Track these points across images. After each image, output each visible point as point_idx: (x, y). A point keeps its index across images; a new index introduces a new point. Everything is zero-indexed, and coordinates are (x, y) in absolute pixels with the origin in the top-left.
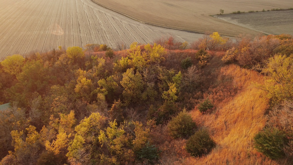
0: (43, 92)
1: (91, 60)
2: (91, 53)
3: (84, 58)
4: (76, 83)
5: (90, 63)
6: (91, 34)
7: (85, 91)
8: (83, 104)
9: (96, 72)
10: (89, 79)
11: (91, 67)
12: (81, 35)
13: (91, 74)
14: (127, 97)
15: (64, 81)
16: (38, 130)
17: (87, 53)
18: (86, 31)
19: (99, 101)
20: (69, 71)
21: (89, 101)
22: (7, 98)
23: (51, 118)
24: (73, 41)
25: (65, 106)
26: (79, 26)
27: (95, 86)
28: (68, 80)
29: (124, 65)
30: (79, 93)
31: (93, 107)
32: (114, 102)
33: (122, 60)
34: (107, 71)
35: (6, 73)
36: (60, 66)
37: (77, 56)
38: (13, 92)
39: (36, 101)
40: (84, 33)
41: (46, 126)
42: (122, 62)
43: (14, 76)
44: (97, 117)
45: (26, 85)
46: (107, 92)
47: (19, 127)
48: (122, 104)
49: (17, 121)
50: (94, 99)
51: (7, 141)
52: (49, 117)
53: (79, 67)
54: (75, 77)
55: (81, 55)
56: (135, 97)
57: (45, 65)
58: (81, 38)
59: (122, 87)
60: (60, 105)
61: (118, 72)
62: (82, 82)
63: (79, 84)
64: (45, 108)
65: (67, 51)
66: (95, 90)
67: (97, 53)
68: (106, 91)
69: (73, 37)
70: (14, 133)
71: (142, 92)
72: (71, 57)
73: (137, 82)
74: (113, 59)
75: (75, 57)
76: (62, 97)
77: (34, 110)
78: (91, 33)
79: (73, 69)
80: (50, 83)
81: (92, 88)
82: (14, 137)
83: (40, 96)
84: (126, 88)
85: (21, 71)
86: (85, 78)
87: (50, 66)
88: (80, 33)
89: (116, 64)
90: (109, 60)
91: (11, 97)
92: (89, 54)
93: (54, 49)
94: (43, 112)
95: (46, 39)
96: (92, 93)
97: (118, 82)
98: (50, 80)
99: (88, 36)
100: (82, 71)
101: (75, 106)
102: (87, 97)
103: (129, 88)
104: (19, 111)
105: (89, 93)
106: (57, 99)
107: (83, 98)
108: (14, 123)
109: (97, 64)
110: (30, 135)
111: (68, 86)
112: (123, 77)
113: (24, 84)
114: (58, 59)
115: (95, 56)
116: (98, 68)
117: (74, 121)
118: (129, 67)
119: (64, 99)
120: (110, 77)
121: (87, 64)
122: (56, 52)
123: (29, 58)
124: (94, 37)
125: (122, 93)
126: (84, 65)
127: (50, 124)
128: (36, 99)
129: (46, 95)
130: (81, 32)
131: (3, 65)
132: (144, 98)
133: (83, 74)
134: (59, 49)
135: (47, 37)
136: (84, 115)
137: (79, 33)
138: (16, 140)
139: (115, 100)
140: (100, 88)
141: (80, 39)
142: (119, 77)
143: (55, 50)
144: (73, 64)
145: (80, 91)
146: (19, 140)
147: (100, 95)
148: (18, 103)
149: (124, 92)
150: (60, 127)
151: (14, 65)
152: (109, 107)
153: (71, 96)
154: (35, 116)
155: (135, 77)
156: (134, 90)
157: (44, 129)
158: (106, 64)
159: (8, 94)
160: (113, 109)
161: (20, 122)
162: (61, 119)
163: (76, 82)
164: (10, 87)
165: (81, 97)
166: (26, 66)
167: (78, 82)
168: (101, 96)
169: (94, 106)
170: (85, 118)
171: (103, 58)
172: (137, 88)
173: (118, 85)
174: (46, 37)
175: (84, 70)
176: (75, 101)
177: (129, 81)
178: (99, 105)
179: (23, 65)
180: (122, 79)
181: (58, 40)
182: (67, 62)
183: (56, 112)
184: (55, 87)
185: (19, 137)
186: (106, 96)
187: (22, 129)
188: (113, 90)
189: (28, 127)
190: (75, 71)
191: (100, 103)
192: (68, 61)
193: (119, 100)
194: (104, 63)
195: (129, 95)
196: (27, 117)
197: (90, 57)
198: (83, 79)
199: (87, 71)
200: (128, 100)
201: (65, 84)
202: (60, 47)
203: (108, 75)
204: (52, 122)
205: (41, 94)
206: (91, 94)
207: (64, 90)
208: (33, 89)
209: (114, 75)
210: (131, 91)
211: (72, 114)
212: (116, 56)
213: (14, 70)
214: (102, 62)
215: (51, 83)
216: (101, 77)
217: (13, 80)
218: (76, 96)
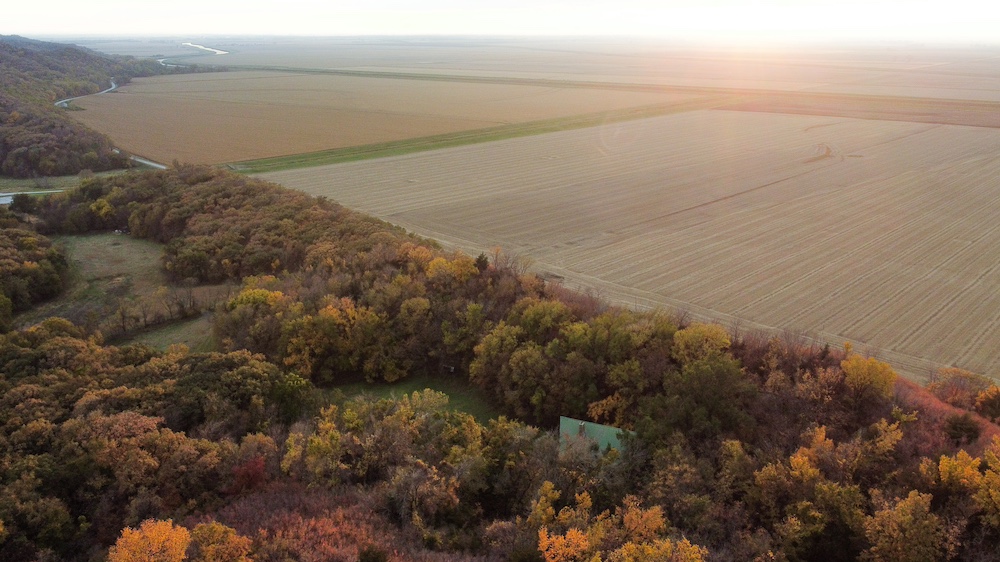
122: (828, 355)
131: (678, 341)
143: (831, 349)
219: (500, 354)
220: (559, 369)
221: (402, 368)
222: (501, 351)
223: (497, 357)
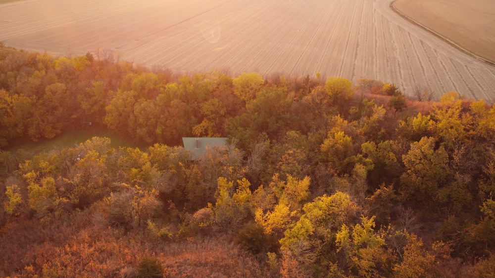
0: (274, 135)
1: (361, 106)
2: (364, 94)
3: (350, 99)
4: (326, 137)
5: (358, 109)
6: (373, 63)
7: (337, 153)
8: (327, 172)
9: (365, 128)
10: (349, 136)
11: (357, 117)
12: (356, 62)
13: (355, 128)
14: (406, 186)
15: (309, 129)
16: (253, 188)
17: (359, 93)
18: (366, 57)
19: (354, 176)
20: (320, 114)
21: (338, 172)
22: (227, 130)
23: (274, 178)
24: (341, 70)
25: (300, 167)
26: (357, 47)
27: (355, 150)
28: (315, 127)
29: (419, 130)
30: (326, 153)
31: (342, 183)
32: (381, 187)
33: (417, 118)
34: (383, 131)
35: (235, 96)
36: (310, 104)
37: (340, 95)
38: (236, 124)
39: (261, 146)
40: (362, 60)
41: (264, 187)
42: (417, 121)
43: (244, 102)
44: (344, 200)
45: (256, 119)
46: (373, 166)
47: (230, 175)
48: (393, 196)
49: (229, 166)
50: (347, 170)
51: (210, 189)
52: (272, 175)
53: (338, 112)
54: (328, 126)
55: (347, 94)
56: (423, 191)
57: (288, 97)
58: (355, 67)
59: (404, 166)
60: (293, 163)
61: (403, 137)
62: (336, 138)
63: (331, 138)
64: (271, 160)
65: (326, 83)
66: (354, 157)
67: (375, 96)
68: (371, 164)
69: (343, 63)
70: (221, 181)
71: (441, 186)
72: (330, 93)
73: (435, 165)
74: (400, 113)
75: (336, 95)
76: (299, 151)
77: (255, 158)
78: (374, 60)
79: (328, 113)
80: (287, 125)
81: (349, 152)
82: (221, 186)
83: (269, 141)
84: (409, 169)
85: (254, 97)
86: (343, 132)
87: (295, 100)
88: (356, 58)
89: (403, 123)
90: (393, 113)
91: (231, 131)
92: (360, 95)
93: (308, 76)
94: (266, 165)
95: (301, 58)
96: (347, 159)
97: (399, 154)
98: (289, 122)
99: (367, 66)
100: (342, 120)
101: (314, 171)
102: (337, 163)
103: (417, 172)
104: (236, 154)
105: (342, 159)
106: (291, 152)
107: (330, 163)
108: (225, 168)
109: (369, 115)
110: (240, 191)
111: (312, 137)
112: (410, 149)
113: (253, 117)
114: (310, 92)
115: (369, 101)
116: (370, 121)
117: (306, 194)
118: (427, 133)
119: (302, 156)
120: (386, 142)
121: (353, 110)
122: (309, 81)
123: (270, 81)
124: (377, 70)
125: (400, 176)
126: (347, 111)
127: (270, 185)
128: (261, 144)
129: (278, 142)
130: (358, 57)
131: (235, 85)
132: (440, 198)
133: (342, 126)
134: (316, 77)
135: (303, 56)
136: (323, 190)
137: (354, 58)
138: (221, 192)
139: (384, 184)
140: (364, 156)
141: (352, 67)
142: (402, 147)
143: (310, 77)
144: (330, 106)
145: (328, 151)
146: (225, 193)
147: (360, 168)
148: (238, 141)
149: (404, 175)
150: (284, 196)
151: (248, 87)
152: (370, 192)
153: (312, 154)
154: (254, 167)
155: (435, 155)
156: (425, 178)
157: (260, 190)
158: (385, 118)
159: (229, 125)
160: (375, 198)
161: (232, 169)
162: (289, 184)
163: (327, 135)
164: (234, 116)
165: (328, 161)
166: (263, 91)
167: (329, 135)
168: (361, 170)
169: (344, 181)
170: (324, 195)
171: (384, 107)
172: (433, 176)
173: (395, 160)
174: (301, 56)
175: (345, 119)
176: (317, 164)
177: (419, 158)
178: (353, 182)
179: (259, 89)
180: (407, 151)
181: (318, 64)
182: (321, 100)
183: (284, 172)
184: (292, 133)
185: (226, 188)
186: (369, 172)
187: (233, 179)
188: (384, 165)
189: (240, 179)
190: (330, 116)
191: (356, 181)
192: (325, 98)
193: (391, 187)
194: (382, 116)
195: (412, 184)
196: (244, 164)
197: (362, 100)
198: (339, 133)
199: (350, 122)
200: (408, 191)
201: (309, 134)
202: (318, 75)
203: (384, 138)
204: (274, 184)
205: (271, 138)
206: (345, 161)
207: (305, 142)
208: (263, 127)
209: (394, 140)
210: (417, 177)
211: (306, 181)
212: (407, 109)
213: (246, 93)
214: (379, 112)
215: (289, 126)
216: (370, 137)
217: (241, 108)
218: (320, 157)
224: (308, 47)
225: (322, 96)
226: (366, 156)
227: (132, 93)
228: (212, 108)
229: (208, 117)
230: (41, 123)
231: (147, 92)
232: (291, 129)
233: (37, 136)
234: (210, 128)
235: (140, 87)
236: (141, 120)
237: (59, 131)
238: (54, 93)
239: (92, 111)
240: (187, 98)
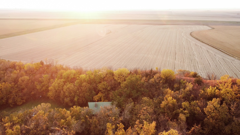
0: (136, 100)
1: (180, 83)
2: (181, 77)
3: (174, 80)
4: (163, 100)
5: (178, 85)
6: (184, 62)
7: (169, 108)
8: (165, 119)
9: (183, 95)
10: (175, 99)
11: (178, 89)
12: (176, 61)
13: (177, 95)
14: (208, 125)
15: (154, 96)
16: (126, 129)
17: (178, 77)
18: (180, 59)
19: (179, 121)
20: (159, 88)
21: (170, 118)
22: (111, 98)
23: (136, 122)
24: (168, 66)
25: (150, 116)
26: (176, 55)
27: (178, 106)
28: (157, 95)
29: (211, 94)
30: (164, 108)
31: (173, 124)
32: (194, 126)
33: (209, 88)
34: (192, 96)
35: (115, 80)
36: (154, 83)
37: (168, 78)
38: (116, 95)
39: (130, 106)
40: (179, 61)
41: (131, 128)
42: (209, 90)
43: (120, 83)
44: (175, 134)
45: (126, 91)
46: (189, 114)
47: (113, 122)
48: (201, 131)
49: (113, 117)
50: (175, 117)
51: (103, 129)
52: (135, 121)
53: (168, 87)
54: (163, 94)
55: (172, 77)
56: (217, 128)
57: (142, 80)
58: (175, 64)
59: (205, 114)
60: (146, 114)
61: (203, 98)
62: (168, 100)
63: (166, 101)
64: (134, 113)
65: (161, 72)
66: (178, 110)
67: (186, 78)
68: (188, 114)
69: (169, 63)
70: (109, 125)
71: (226, 124)
72: (164, 77)
73: (222, 113)
74: (200, 87)
75: (167, 78)
76: (149, 108)
77: (126, 112)
78: (185, 61)
79: (163, 88)
80: (142, 94)
81: (176, 108)
82: (108, 128)
83: (133, 103)
84: (208, 116)
85: (125, 80)
86: (172, 97)
87: (146, 81)
88: (175, 60)
89: (203, 91)
90: (197, 86)
91: (113, 98)
92: (179, 78)
93: (152, 69)
94: (132, 116)
95: (148, 61)
96: (175, 111)
97: (202, 108)
98: (143, 92)
99: (181, 64)
100: (170, 91)
101: (158, 118)
102: (170, 114)
103: (212, 117)
104: (116, 110)
105: (172, 112)
106: (145, 108)
107: (166, 114)
108: (110, 118)
109: (185, 88)
110: (119, 130)
111: (156, 100)
112: (207, 105)
113: (124, 90)
114: (153, 77)
115: (184, 80)
116: (185, 91)
117: (154, 131)
118: (216, 96)
119: (151, 110)
120: (195, 101)
121: (176, 86)
122: (153, 71)
123: (132, 72)
124: (187, 65)
125: (204, 120)
126: (173, 86)
127: (135, 127)
128: (130, 104)
129: (138, 103)
130: (176, 59)
131: (115, 74)
132: (227, 131)
133: (171, 94)
134: (156, 70)
135: (148, 59)
136: (163, 128)
137: (174, 60)
138: (109, 131)
139: (195, 124)
140: (183, 110)
141: (174, 65)
142: (203, 104)
143: (153, 70)
144: (164, 84)
145: (165, 107)
146: (111, 132)
147: (182, 116)
148: (117, 103)
149: (206, 119)
150: (142, 132)
151: (121, 75)
152: (188, 129)
153: (156, 109)
154: (126, 117)
155: (221, 107)
156: (217, 121)
157: (129, 130)
158: (193, 89)
159: (112, 95)
160: (192, 132)
161: (114, 118)
162: (144, 125)
163: (163, 99)
164: (115, 90)
165: (165, 113)
166: (129, 77)
167: (164, 99)
168: (182, 117)
169: (174, 124)
170: (164, 131)
171: (192, 84)
172: (221, 119)
173: (200, 111)
174: (148, 60)
175: (172, 90)
176: (159, 114)
177: (213, 110)
178: (179, 124)
179: (127, 76)
180: (206, 106)
181: (156, 64)
182: (159, 81)
183: (142, 119)
184: (145, 99)
185: (111, 129)
186: (187, 118)
187: (115, 124)
188: (195, 114)
189: (119, 124)
190: (164, 89)
191: (180, 123)
192: (161, 80)
193: (200, 125)
194: (191, 88)
195: (211, 124)
196: (120, 116)
197: (180, 80)
198: (170, 97)
199: (175, 92)
200: (209, 128)
201: (154, 98)
202: (157, 68)
203: (193, 99)
204: (137, 126)
205: (134, 101)
206: (174, 112)
207: (152, 103)
208: (129, 96)
209: (199, 100)
210: (213, 120)
211: (154, 124)
212: (204, 84)
213: (120, 79)
214: (190, 86)
215: (143, 95)
216: (186, 100)
217: (118, 86)
218: (160, 111)
219: (59, 88)
220: (81, 89)
221: (23, 99)
222: (59, 87)
223: (58, 89)
224: (151, 55)
225: (160, 79)
226: (185, 109)
227: (63, 80)
228: (103, 87)
229: (101, 91)
230: (15, 97)
231: (70, 79)
232: (145, 96)
233: (13, 104)
234: (102, 97)
235: (67, 77)
236: (67, 94)
237: (24, 101)
238: (23, 81)
239: (42, 90)
240: (91, 82)
